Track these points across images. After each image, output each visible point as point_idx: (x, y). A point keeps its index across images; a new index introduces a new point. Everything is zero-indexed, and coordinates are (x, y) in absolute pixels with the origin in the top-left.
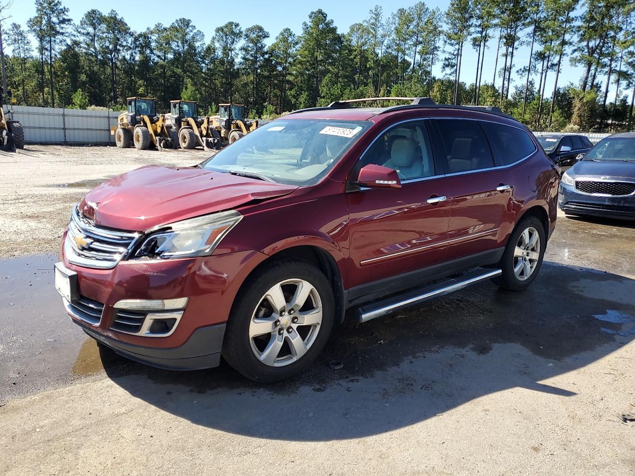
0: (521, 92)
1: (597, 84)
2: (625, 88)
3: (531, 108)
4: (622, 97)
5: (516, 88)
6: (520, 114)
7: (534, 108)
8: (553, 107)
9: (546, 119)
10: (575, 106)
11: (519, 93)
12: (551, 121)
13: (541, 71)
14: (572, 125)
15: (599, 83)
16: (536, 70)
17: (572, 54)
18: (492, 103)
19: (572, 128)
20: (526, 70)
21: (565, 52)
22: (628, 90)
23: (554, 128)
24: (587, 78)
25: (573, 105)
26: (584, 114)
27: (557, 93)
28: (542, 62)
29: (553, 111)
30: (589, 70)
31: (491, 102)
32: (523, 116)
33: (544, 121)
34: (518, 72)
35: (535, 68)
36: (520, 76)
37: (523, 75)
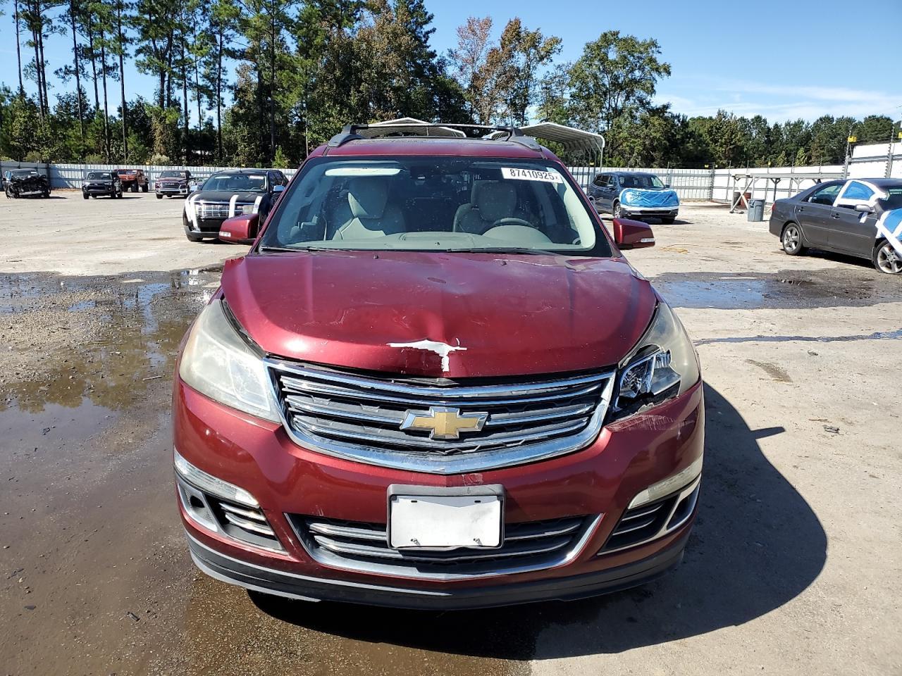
0: (68, 104)
1: (175, 100)
2: (208, 107)
3: (93, 129)
4: (206, 120)
5: (59, 98)
6: (78, 138)
7: (98, 130)
8: (126, 130)
9: (119, 146)
10: (155, 129)
11: (65, 105)
12: (127, 150)
13: (93, 76)
14: (158, 156)
15: (177, 99)
16: (85, 73)
17: (136, 56)
18: (26, 119)
19: (159, 160)
20: (70, 72)
21: (126, 52)
22: (211, 111)
23: (134, 160)
24: (162, 91)
25: (153, 128)
26: (169, 140)
27: (124, 110)
28: (91, 62)
29: (127, 135)
30: (163, 81)
31: (24, 117)
32: (84, 142)
33: (116, 149)
34: (56, 72)
35: (83, 69)
36: (62, 80)
37: (67, 78)
